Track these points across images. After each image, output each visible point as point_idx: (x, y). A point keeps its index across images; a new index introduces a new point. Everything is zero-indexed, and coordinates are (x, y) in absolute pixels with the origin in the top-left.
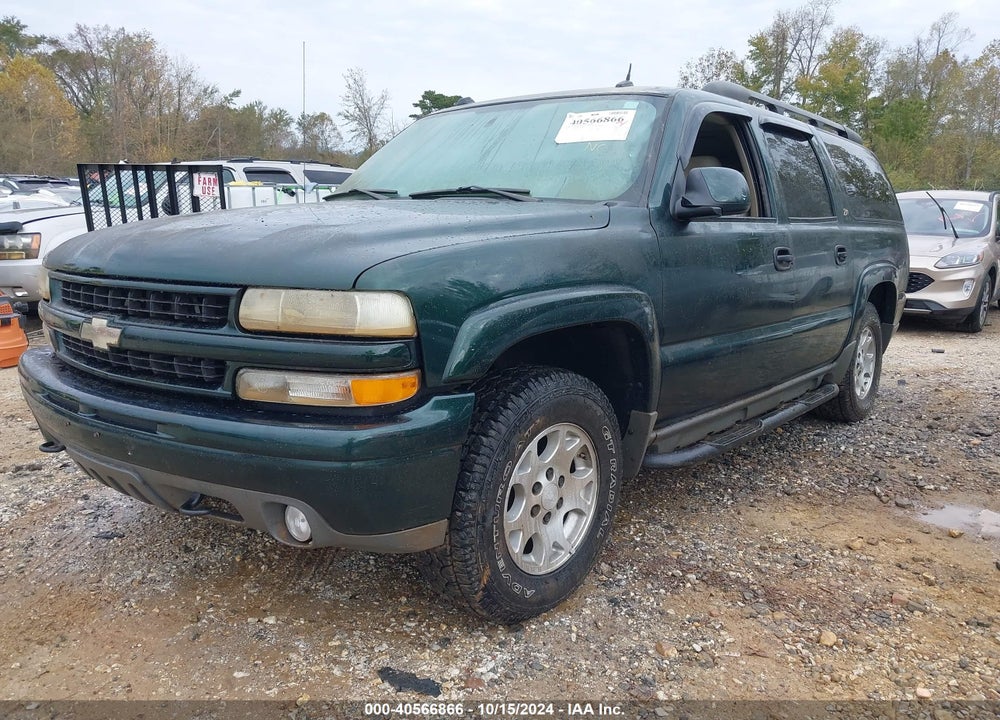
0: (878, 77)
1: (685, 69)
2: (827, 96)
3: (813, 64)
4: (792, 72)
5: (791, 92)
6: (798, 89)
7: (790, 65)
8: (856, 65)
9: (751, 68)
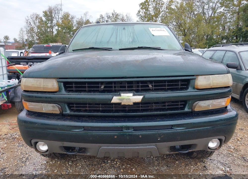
0: (75, 24)
1: (27, 18)
2: (64, 28)
3: (59, 20)
4: (55, 21)
5: (55, 26)
6: (57, 26)
7: (54, 19)
8: (70, 21)
9: (44, 19)
